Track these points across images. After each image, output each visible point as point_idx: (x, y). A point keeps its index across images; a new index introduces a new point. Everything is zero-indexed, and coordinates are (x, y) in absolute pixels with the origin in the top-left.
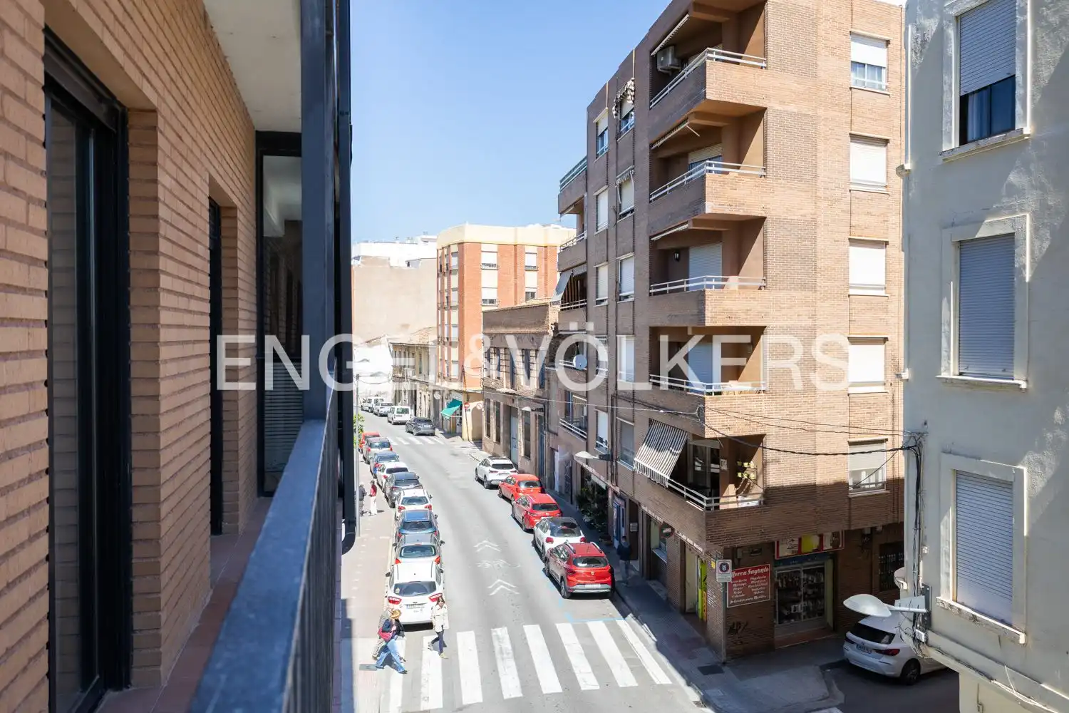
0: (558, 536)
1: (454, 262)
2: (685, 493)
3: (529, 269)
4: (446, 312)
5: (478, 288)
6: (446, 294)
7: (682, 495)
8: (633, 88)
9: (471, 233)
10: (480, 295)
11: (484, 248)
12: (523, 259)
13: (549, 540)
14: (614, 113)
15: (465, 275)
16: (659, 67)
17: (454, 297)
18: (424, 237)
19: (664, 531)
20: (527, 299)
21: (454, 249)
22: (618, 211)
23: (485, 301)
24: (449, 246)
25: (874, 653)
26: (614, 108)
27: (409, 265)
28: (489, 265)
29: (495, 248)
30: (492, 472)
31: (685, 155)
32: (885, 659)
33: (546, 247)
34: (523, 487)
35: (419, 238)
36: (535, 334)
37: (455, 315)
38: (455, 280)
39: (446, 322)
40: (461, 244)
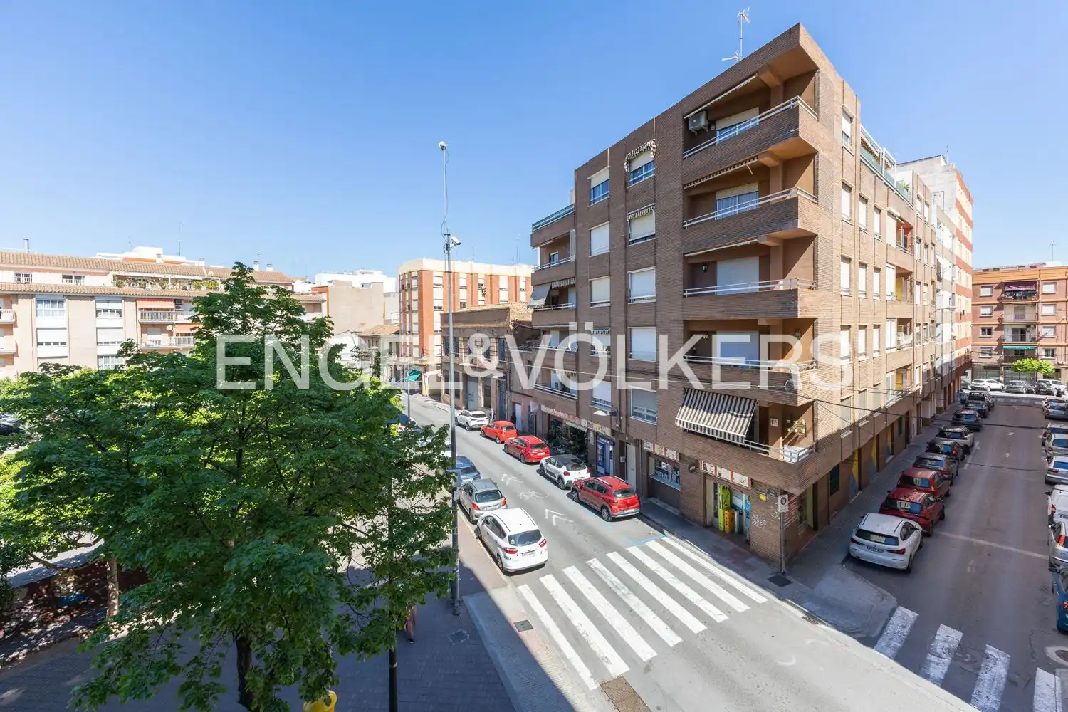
0: (572, 470)
1: (414, 283)
2: (751, 446)
3: (462, 287)
4: (408, 315)
5: (431, 299)
6: (407, 303)
7: (748, 448)
8: (655, 146)
9: (427, 264)
10: (432, 303)
11: (435, 274)
12: (458, 281)
13: (566, 474)
14: (626, 167)
15: (423, 291)
16: (691, 128)
17: (415, 306)
18: (363, 271)
19: (691, 469)
20: (461, 307)
21: (414, 274)
22: (628, 237)
23: (435, 307)
24: (410, 272)
25: (886, 553)
26: (625, 164)
27: (363, 286)
28: (437, 285)
29: (441, 274)
30: (472, 420)
31: (713, 193)
32: (898, 557)
33: (472, 274)
34: (504, 430)
35: (358, 271)
36: (496, 328)
37: (415, 318)
38: (415, 295)
39: (408, 321)
40: (420, 272)
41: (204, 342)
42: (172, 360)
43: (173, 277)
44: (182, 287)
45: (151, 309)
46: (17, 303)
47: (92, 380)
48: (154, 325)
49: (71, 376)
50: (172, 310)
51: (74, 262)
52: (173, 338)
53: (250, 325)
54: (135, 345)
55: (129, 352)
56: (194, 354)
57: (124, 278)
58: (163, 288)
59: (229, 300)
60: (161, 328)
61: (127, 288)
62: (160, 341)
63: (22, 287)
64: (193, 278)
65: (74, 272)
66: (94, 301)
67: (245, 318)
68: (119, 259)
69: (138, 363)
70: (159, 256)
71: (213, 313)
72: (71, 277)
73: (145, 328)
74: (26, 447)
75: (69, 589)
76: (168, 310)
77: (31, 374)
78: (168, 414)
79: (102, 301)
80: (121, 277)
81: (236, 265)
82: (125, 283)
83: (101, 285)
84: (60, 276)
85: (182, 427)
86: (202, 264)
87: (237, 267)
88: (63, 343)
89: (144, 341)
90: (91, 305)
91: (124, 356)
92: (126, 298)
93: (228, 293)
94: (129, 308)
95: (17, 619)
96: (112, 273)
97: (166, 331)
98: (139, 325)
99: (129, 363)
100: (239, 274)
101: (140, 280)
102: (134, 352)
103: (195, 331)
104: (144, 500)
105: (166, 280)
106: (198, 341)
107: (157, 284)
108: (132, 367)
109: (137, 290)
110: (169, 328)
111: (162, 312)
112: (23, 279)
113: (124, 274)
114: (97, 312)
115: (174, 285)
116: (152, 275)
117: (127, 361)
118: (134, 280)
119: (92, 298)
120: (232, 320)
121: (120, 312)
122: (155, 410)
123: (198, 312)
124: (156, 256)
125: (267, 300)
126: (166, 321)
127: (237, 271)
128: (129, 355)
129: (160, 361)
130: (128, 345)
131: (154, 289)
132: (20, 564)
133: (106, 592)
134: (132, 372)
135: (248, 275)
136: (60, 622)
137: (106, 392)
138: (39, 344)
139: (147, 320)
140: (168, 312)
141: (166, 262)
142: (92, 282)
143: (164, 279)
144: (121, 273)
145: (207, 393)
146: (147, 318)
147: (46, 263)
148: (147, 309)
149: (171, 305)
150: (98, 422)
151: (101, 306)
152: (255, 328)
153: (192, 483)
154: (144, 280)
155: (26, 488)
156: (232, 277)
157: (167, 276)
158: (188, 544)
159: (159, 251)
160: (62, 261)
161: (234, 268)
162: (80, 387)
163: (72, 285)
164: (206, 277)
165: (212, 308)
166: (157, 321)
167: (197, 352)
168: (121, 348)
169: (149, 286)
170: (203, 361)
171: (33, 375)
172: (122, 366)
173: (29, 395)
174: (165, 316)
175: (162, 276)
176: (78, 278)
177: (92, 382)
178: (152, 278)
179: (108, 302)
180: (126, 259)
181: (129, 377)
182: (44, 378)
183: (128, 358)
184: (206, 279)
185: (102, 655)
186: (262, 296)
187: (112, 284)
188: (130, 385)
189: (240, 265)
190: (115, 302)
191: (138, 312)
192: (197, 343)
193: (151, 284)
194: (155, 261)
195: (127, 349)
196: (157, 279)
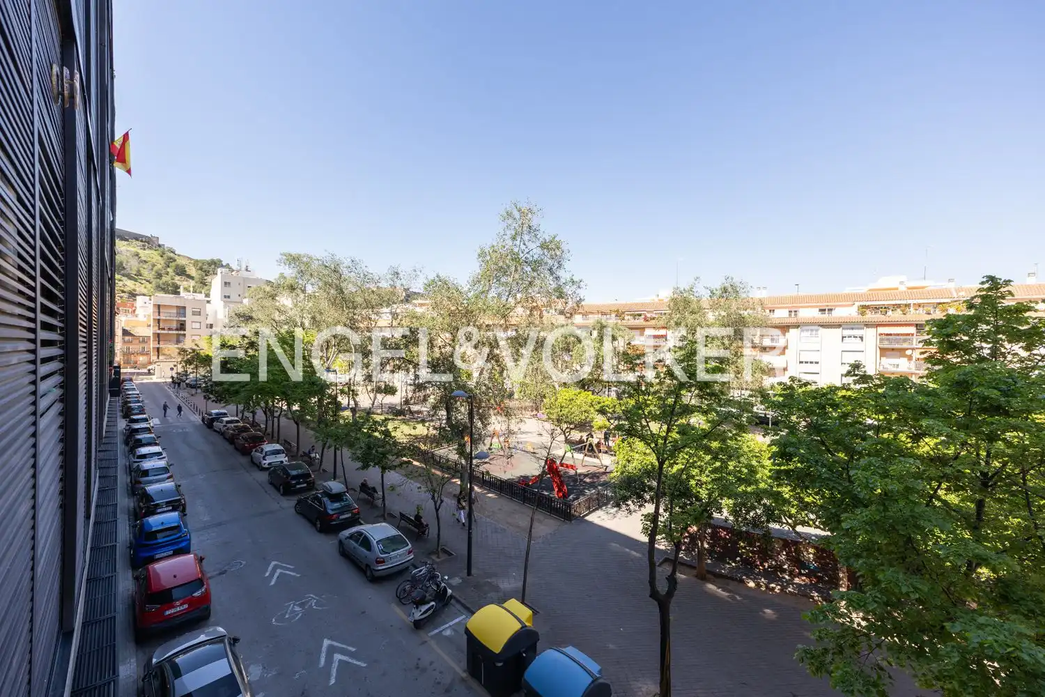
41: (937, 368)
42: (900, 383)
43: (915, 302)
44: (925, 312)
45: (891, 335)
46: (789, 332)
47: (824, 393)
48: (893, 349)
49: (809, 388)
50: (913, 335)
51: (829, 298)
52: (912, 362)
53: (1003, 350)
54: (862, 366)
55: (856, 373)
56: (925, 379)
57: (867, 307)
58: (905, 314)
59: (972, 322)
60: (901, 352)
61: (870, 316)
62: (898, 365)
63: (793, 320)
64: (938, 301)
65: (828, 306)
66: (841, 329)
67: (995, 341)
68: (862, 291)
69: (863, 383)
70: (902, 283)
71: (949, 336)
72: (825, 310)
73: (884, 352)
74: (778, 437)
75: (809, 558)
76: (908, 335)
77: (783, 383)
78: (892, 436)
79: (847, 329)
80: (864, 307)
81: (985, 280)
82: (868, 311)
83: (847, 315)
84: (818, 309)
85: (904, 453)
86: (952, 286)
87: (987, 281)
88: (817, 363)
89: (882, 363)
90: (838, 332)
91: (852, 376)
92: (868, 325)
93: (972, 312)
94: (870, 334)
95: (776, 561)
96: (857, 304)
97: (906, 356)
98: (878, 349)
99: (855, 382)
100: (989, 289)
101: (882, 308)
102: (861, 373)
103: (925, 355)
104: (858, 511)
105: (908, 306)
106: (929, 366)
107: (898, 310)
108: (858, 387)
109: (878, 317)
110: (909, 352)
111: (902, 337)
112: (793, 314)
113: (867, 303)
114: (843, 337)
115: (916, 310)
116: (894, 302)
117: (854, 380)
118: (876, 309)
119: (839, 326)
120: (977, 344)
121: (861, 338)
122: (878, 429)
123: (931, 336)
124: (898, 283)
125: (1036, 318)
126: (905, 345)
127: (986, 286)
128: (856, 375)
129: (885, 384)
130: (856, 366)
131: (896, 315)
132: (776, 521)
133: (838, 579)
134: (859, 391)
135: (1002, 290)
136: (802, 580)
137: (835, 406)
138: (801, 362)
139: (886, 345)
140: (908, 337)
141: (909, 288)
142: (841, 313)
143: (906, 305)
144: (864, 303)
145: (931, 423)
146: (886, 342)
147: (808, 301)
148: (887, 335)
149: (912, 330)
150: (826, 429)
151: (847, 332)
152: (1013, 354)
153: (908, 514)
154: (885, 308)
155: (778, 468)
156: (978, 293)
157: (909, 302)
158: (901, 576)
159: (903, 278)
160: (818, 298)
161: (983, 283)
162: (814, 398)
163: (825, 317)
164: (955, 299)
165: (950, 330)
166: (897, 346)
167: (927, 377)
168: (850, 368)
169: (890, 313)
170: (934, 388)
171: (785, 384)
172: (849, 384)
173: (781, 399)
174: (905, 341)
175: (904, 302)
176: (830, 310)
177: (824, 395)
178: (893, 305)
179: (852, 329)
180: (870, 290)
181: (854, 395)
182: (791, 388)
183: (855, 378)
184: (956, 301)
185: (820, 632)
186: (1027, 314)
187: (857, 314)
188: (856, 402)
189: (992, 279)
190: (858, 329)
191: (879, 337)
192: (928, 369)
193: (892, 310)
194: (897, 289)
195: (854, 369)
196: (899, 306)
